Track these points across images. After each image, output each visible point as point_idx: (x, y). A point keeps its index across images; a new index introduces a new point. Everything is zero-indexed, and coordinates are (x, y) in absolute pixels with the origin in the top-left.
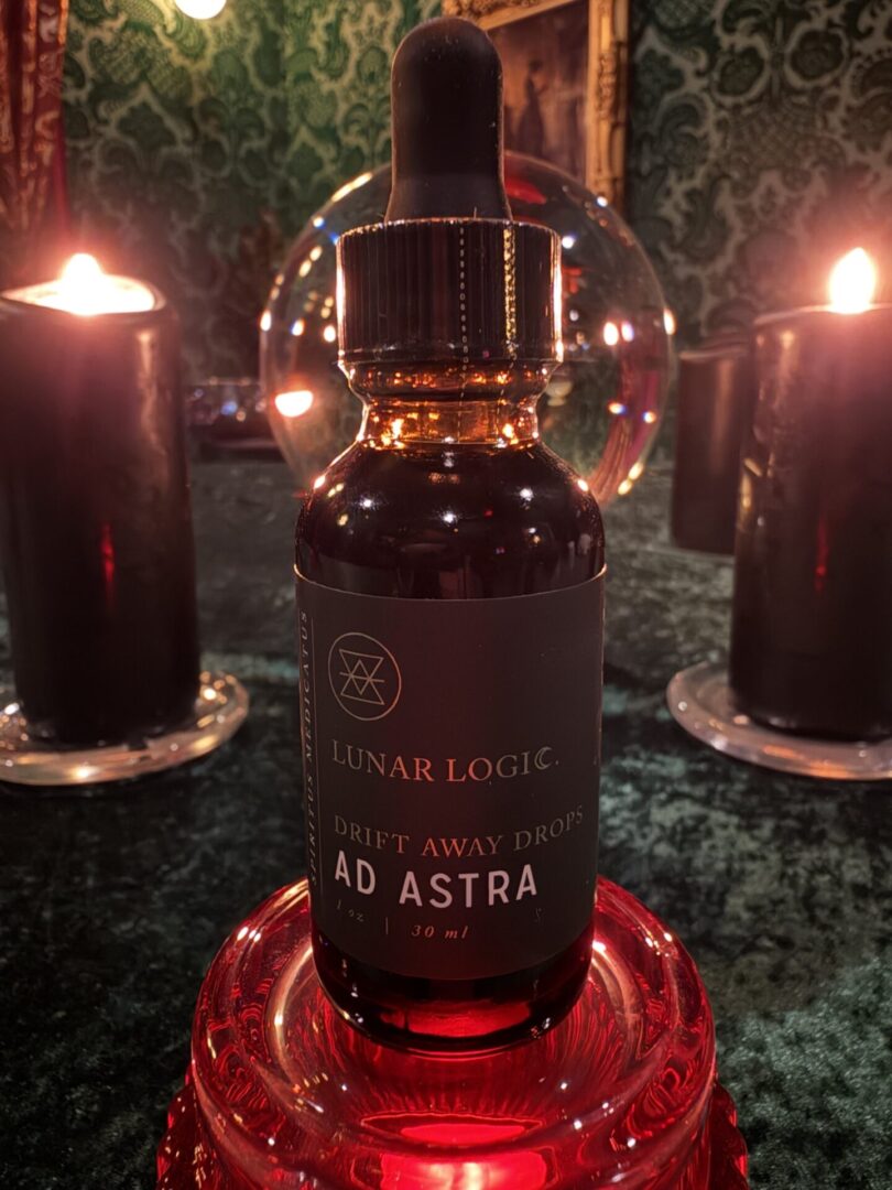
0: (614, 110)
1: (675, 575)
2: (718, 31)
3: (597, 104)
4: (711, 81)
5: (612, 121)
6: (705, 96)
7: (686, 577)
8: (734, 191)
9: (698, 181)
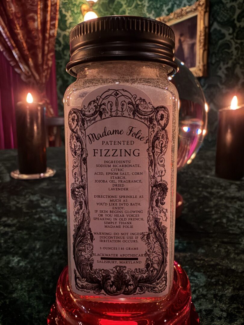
0: (204, 46)
1: (215, 187)
2: (236, 22)
3: (199, 44)
4: (233, 36)
5: (204, 49)
6: (232, 41)
7: (219, 187)
8: (241, 67)
9: (230, 64)
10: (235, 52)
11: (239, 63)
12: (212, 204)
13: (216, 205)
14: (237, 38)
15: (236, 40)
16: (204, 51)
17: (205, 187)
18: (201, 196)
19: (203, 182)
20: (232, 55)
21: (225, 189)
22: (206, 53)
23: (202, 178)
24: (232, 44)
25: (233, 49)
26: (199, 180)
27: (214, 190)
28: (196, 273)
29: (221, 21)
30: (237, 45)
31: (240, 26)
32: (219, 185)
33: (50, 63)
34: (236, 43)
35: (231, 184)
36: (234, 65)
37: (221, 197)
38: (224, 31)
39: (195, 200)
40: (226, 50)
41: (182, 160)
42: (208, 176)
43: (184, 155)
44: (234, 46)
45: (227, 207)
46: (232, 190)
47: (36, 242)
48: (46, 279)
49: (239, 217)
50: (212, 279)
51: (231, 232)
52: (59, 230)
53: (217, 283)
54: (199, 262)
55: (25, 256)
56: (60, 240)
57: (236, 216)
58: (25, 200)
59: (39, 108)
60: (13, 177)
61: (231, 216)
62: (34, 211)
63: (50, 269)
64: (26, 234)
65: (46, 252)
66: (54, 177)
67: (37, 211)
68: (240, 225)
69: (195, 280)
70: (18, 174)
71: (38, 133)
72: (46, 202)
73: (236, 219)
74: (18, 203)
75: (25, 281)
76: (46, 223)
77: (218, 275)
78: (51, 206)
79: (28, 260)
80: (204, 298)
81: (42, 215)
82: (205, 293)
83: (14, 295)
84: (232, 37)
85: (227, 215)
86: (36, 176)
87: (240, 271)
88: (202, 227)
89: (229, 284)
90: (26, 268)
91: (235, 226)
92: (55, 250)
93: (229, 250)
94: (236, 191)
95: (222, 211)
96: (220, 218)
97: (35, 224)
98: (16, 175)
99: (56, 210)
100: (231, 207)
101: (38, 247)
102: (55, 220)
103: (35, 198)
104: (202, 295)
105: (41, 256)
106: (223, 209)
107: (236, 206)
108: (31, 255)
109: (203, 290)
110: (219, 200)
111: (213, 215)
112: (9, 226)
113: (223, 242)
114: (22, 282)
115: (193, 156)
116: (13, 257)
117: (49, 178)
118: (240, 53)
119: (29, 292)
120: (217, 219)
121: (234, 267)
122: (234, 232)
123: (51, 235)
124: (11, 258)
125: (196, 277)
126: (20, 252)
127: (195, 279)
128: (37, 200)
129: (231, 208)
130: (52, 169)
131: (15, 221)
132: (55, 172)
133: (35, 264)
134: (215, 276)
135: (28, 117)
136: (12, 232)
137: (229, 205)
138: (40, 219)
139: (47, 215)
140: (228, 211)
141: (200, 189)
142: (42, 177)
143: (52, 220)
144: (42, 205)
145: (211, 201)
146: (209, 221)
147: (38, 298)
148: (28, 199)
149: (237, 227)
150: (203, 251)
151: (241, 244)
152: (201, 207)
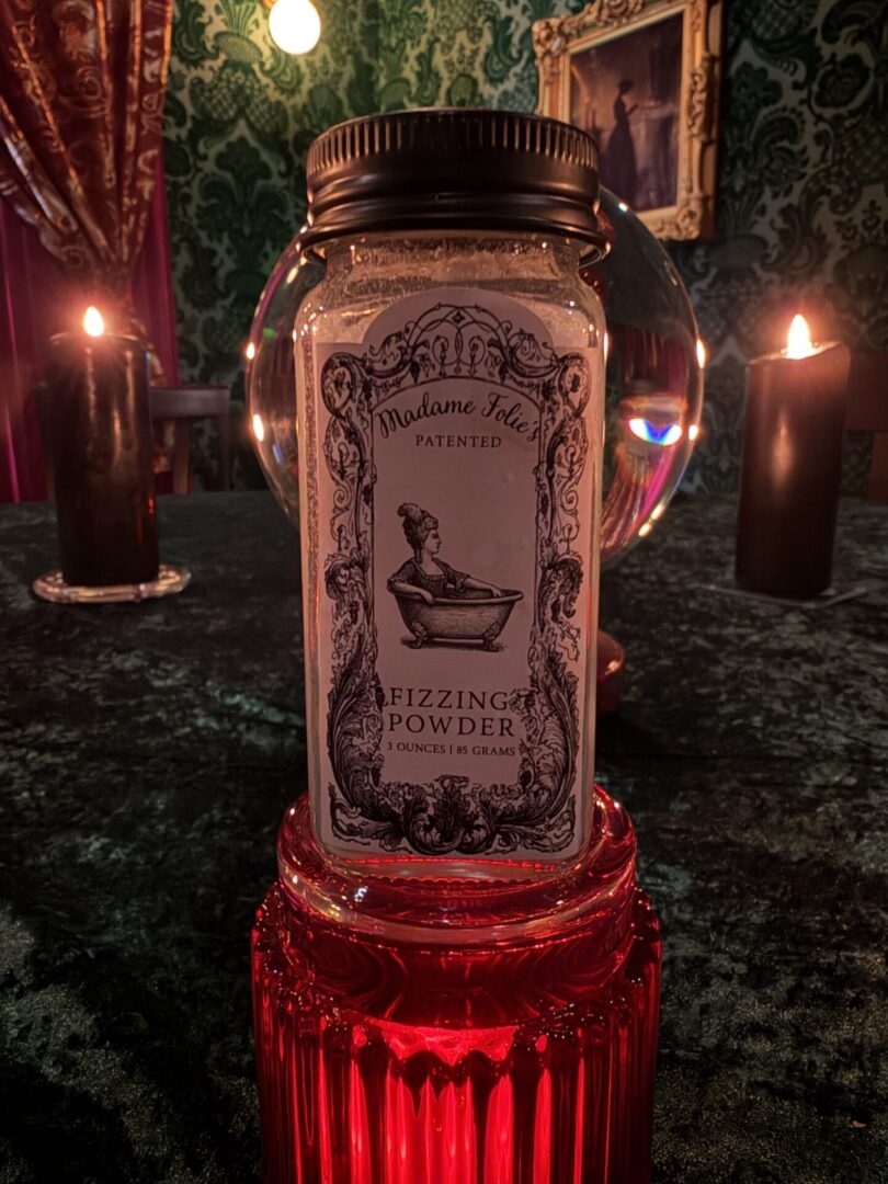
0: (706, 127)
1: (734, 619)
2: (819, 40)
3: (690, 123)
4: (810, 93)
5: (703, 137)
6: (804, 108)
7: (747, 622)
8: (833, 208)
9: (795, 198)
10: (814, 153)
11: (828, 192)
12: (720, 671)
13: (733, 676)
14: (822, 102)
15: (818, 110)
16: (704, 146)
17: (701, 619)
18: (687, 648)
19: (692, 604)
20: (805, 163)
21: (767, 626)
22: (711, 152)
23: (692, 594)
24: (803, 122)
25: (807, 139)
26: (681, 601)
27: (730, 631)
28: (662, 868)
29: (768, 36)
30: (822, 126)
31: (834, 55)
32: (746, 613)
33: (147, 186)
34: (820, 118)
35: (789, 610)
36: (811, 200)
37: (750, 651)
38: (775, 73)
39: (666, 662)
40: (785, 144)
41: (622, 522)
42: (712, 587)
43: (628, 507)
44: (811, 129)
45: (769, 682)
46: (788, 629)
47: (154, 793)
48: (201, 891)
49: (804, 709)
50: (708, 880)
51: (776, 753)
52: (223, 758)
53: (723, 892)
54: (671, 837)
55: (121, 832)
56: (230, 786)
57: (794, 707)
58: (95, 668)
59: (129, 355)
60: (45, 596)
61: (778, 707)
62: (132, 703)
63: (208, 867)
64: (117, 772)
65: (191, 821)
66: (184, 593)
67: (141, 704)
68: (805, 731)
69: (657, 885)
70: (60, 587)
71: (127, 445)
72: (168, 674)
73: (794, 715)
74: (74, 678)
75: (134, 901)
76: (178, 738)
77: (729, 872)
78: (188, 686)
79: (133, 846)
80: (684, 931)
81: (161, 714)
82: (687, 917)
83: (108, 938)
84: (804, 94)
85: (766, 705)
86: (125, 592)
87: (795, 859)
88: (683, 740)
89: (761, 894)
90: (132, 865)
91: (791, 735)
92: (217, 815)
93: (764, 801)
94: (802, 633)
95: (750, 691)
96: (744, 714)
97: (140, 742)
98: (53, 588)
99: (207, 698)
100: (784, 679)
101: (161, 807)
102: (206, 727)
103: (130, 662)
104: (678, 922)
105: (175, 831)
106: (756, 687)
107: (798, 677)
108: (143, 829)
109: (680, 910)
110: (742, 659)
111: (722, 704)
112: (56, 748)
113: (749, 782)
114: (127, 902)
115: (657, 512)
116: (87, 836)
117: (169, 597)
118: (830, 154)
119: (151, 927)
120: (733, 717)
121: (777, 849)
122: (784, 753)
123: (201, 772)
124: (79, 839)
125: (664, 877)
126: (105, 821)
127: (660, 881)
128: (138, 669)
129: (779, 685)
130: (178, 568)
131: (72, 735)
132: (188, 576)
133: (160, 854)
134: (719, 873)
135: (92, 386)
136: (68, 765)
137: (776, 674)
138: (156, 727)
139: (178, 715)
140: (772, 692)
141: (684, 628)
142: (145, 595)
143: (196, 730)
144: (158, 683)
145: (717, 662)
146: (708, 723)
147: (182, 942)
148: (106, 667)
149: (795, 738)
150: (686, 806)
151: (804, 786)
152: (684, 682)
